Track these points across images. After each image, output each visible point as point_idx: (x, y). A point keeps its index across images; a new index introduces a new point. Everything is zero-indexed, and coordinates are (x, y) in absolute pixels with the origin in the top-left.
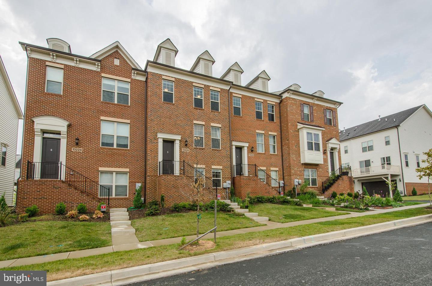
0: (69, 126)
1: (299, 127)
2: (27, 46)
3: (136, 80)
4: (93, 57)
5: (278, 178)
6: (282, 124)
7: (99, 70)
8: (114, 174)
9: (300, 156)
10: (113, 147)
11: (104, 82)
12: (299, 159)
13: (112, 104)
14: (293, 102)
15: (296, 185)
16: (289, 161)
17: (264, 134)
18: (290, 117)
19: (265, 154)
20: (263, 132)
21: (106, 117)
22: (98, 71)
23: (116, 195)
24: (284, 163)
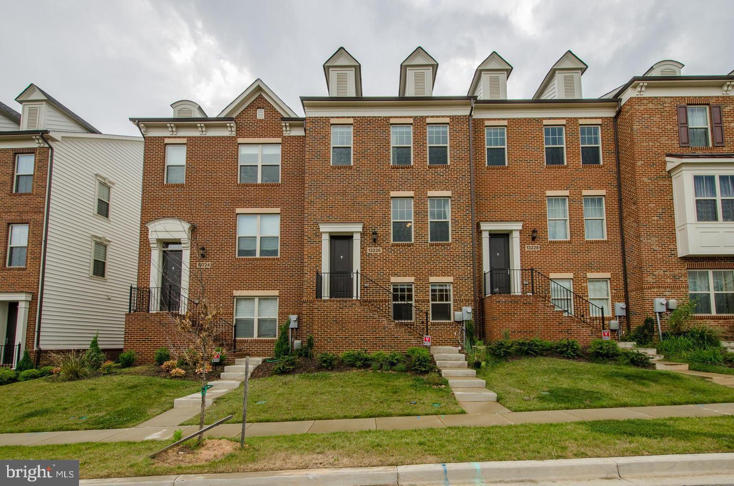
0: (193, 229)
1: (669, 167)
2: (138, 121)
3: (290, 136)
4: (222, 116)
5: (610, 297)
6: (623, 167)
7: (234, 134)
8: (257, 300)
9: (673, 239)
10: (255, 256)
11: (244, 151)
12: (672, 247)
13: (253, 186)
14: (651, 106)
15: (660, 313)
16: (639, 256)
17: (568, 196)
18: (642, 145)
19: (570, 242)
20: (567, 193)
21: (244, 209)
22: (232, 137)
23: (259, 336)
24: (627, 259)
